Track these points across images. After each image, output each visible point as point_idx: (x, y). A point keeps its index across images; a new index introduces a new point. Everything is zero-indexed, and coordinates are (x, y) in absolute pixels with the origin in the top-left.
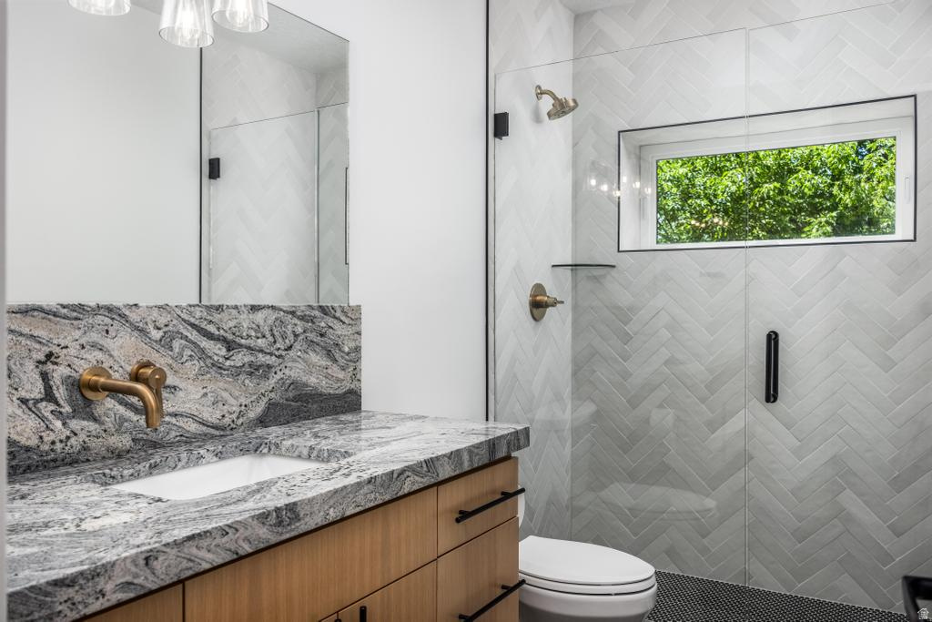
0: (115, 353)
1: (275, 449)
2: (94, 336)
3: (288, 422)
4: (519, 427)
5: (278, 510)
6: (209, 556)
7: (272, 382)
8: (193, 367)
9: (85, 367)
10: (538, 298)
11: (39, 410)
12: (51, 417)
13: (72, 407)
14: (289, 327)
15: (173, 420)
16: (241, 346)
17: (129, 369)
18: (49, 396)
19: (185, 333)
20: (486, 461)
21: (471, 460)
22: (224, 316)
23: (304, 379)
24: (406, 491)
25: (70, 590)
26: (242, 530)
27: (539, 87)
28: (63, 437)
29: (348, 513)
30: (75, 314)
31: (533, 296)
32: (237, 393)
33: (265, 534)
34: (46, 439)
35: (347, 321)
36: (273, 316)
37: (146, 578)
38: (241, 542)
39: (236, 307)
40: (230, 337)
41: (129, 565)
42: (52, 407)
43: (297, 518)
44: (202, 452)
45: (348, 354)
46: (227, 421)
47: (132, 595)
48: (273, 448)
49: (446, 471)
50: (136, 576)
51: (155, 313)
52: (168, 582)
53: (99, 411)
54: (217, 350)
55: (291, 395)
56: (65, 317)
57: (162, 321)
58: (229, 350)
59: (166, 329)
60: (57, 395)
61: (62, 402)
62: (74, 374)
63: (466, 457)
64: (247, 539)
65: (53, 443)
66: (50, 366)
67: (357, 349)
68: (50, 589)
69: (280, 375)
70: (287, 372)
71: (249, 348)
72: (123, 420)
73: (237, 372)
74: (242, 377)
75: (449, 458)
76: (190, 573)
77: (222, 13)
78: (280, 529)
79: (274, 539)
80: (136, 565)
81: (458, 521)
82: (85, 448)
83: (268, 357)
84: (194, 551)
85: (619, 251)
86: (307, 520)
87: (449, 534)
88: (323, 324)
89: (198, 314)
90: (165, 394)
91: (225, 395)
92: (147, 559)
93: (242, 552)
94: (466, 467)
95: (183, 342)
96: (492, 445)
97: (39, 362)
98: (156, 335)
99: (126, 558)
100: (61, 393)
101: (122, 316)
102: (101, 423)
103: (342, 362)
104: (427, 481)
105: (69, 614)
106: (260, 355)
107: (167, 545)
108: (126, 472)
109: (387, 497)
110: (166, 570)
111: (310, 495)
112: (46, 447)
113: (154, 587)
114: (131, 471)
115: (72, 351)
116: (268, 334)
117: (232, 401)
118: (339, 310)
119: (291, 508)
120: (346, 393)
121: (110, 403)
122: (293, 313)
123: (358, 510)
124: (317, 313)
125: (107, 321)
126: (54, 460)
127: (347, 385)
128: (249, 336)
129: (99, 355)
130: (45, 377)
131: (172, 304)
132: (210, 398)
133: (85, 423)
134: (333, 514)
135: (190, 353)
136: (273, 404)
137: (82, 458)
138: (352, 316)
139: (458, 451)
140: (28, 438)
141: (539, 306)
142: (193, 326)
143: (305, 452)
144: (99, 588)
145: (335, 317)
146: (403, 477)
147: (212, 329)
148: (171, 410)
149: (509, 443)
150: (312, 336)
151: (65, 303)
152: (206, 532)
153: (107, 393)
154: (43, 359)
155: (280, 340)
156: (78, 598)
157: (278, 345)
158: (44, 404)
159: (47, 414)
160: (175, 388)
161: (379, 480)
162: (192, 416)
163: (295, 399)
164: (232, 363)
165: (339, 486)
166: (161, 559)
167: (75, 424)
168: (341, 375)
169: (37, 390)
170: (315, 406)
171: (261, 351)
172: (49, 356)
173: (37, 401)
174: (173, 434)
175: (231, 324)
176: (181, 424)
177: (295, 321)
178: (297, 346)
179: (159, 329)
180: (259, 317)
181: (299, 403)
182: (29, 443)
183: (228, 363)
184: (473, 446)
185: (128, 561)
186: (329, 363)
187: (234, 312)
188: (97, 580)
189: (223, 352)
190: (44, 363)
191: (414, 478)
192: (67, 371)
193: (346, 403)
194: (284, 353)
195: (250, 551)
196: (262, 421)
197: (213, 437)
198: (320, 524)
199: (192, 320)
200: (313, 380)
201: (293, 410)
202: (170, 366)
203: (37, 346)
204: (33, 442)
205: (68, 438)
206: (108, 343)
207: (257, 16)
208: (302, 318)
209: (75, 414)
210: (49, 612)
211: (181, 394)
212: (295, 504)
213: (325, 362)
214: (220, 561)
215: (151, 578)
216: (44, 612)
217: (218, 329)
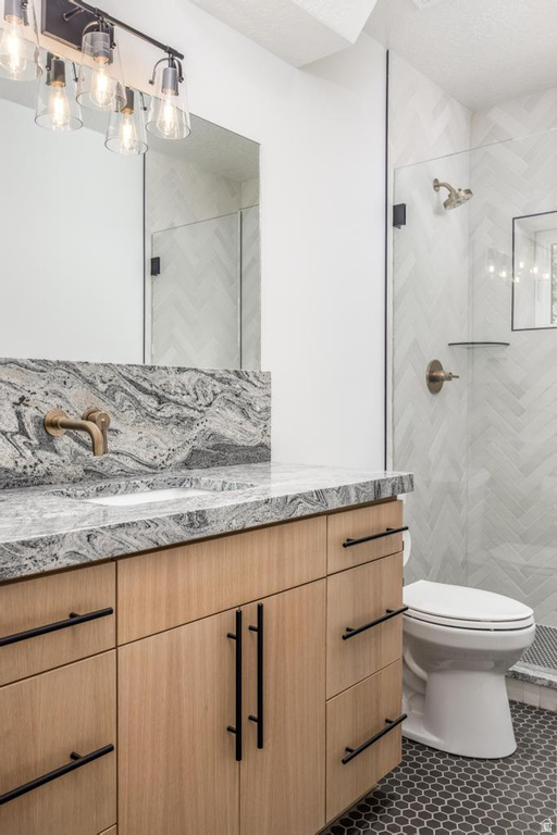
0: (71, 400)
1: (194, 484)
2: (56, 386)
3: (208, 467)
4: (404, 474)
5: (190, 514)
6: (136, 542)
7: (195, 432)
8: (131, 415)
9: (49, 409)
10: (434, 374)
11: (15, 440)
12: (23, 447)
13: (39, 440)
14: (210, 387)
15: (116, 457)
16: (169, 400)
17: (82, 413)
18: (22, 431)
19: (125, 387)
20: (372, 499)
21: (357, 496)
22: (156, 375)
23: (222, 432)
24: (299, 515)
25: (33, 550)
26: (161, 526)
27: (436, 180)
28: (32, 464)
29: (248, 526)
30: (41, 368)
31: (431, 371)
32: (166, 439)
33: (181, 533)
34: (19, 464)
35: (259, 384)
36: (196, 377)
37: (88, 551)
38: (160, 535)
39: (166, 368)
40: (161, 393)
41: (76, 539)
42: (24, 439)
43: (205, 523)
44: (137, 482)
45: (259, 413)
46: (158, 461)
47: (78, 562)
48: (194, 483)
49: (335, 503)
50: (81, 548)
51: (101, 370)
52: (105, 557)
53: (59, 445)
54: (150, 403)
55: (211, 444)
56: (33, 370)
57: (107, 376)
58: (160, 403)
59: (110, 383)
60: (28, 430)
61: (31, 436)
62: (40, 415)
63: (353, 493)
64: (165, 533)
65: (25, 467)
66: (22, 408)
67: (268, 409)
68: (19, 547)
69: (201, 427)
70: (207, 424)
71: (176, 403)
72: (77, 454)
73: (166, 422)
74: (171, 426)
75: (338, 492)
76: (120, 553)
77: (154, 122)
78: (192, 530)
79: (187, 537)
80: (81, 540)
81: (345, 546)
82: (49, 474)
83: (192, 411)
84: (124, 536)
85: (513, 330)
86: (214, 525)
87: (338, 559)
88: (238, 386)
89: (135, 373)
90: (109, 436)
91: (157, 440)
92: (89, 536)
93: (161, 544)
94: (353, 501)
95: (123, 394)
96: (378, 486)
97: (15, 404)
98: (103, 387)
99: (73, 533)
100: (31, 429)
101: (76, 371)
102: (60, 455)
103: (254, 419)
104: (317, 509)
105: (32, 568)
106: (185, 409)
107: (103, 528)
108: (78, 493)
109: (282, 518)
110: (103, 547)
111: (216, 506)
112: (20, 470)
113: (94, 559)
114: (83, 492)
115: (39, 396)
116: (192, 392)
117: (161, 445)
118: (251, 375)
119: (201, 514)
120: (257, 446)
121: (67, 440)
122: (212, 375)
123: (256, 524)
124: (233, 377)
125: (65, 374)
126: (26, 481)
127: (258, 440)
128: (176, 393)
129: (59, 401)
130: (19, 415)
131: (115, 362)
132: (145, 442)
133: (49, 454)
134: (236, 525)
135: (128, 403)
136: (196, 451)
137: (46, 480)
138: (263, 381)
139: (346, 488)
140: (7, 462)
141: (435, 381)
142: (131, 382)
143: (219, 486)
144: (54, 552)
145: (248, 381)
146: (295, 502)
147: (146, 385)
148: (114, 449)
149: (393, 487)
150: (229, 396)
151: (34, 358)
152: (133, 523)
153: (65, 430)
154: (18, 401)
155: (201, 397)
156: (39, 557)
157: (200, 402)
158: (18, 436)
159: (21, 444)
160: (117, 431)
161: (274, 502)
162: (130, 455)
163: (215, 448)
164: (163, 414)
165: (241, 502)
166: (99, 538)
167: (42, 454)
168: (253, 430)
169: (13, 426)
170: (231, 455)
171: (186, 406)
172: (22, 399)
173: (13, 434)
174: (115, 468)
175: (162, 382)
176: (122, 461)
177: (215, 382)
178: (216, 403)
179: (104, 383)
180: (184, 377)
181: (217, 452)
182: (7, 466)
183: (159, 414)
184: (360, 484)
185: (75, 535)
186: (243, 420)
187: (164, 372)
188: (52, 546)
189: (155, 404)
190: (18, 404)
191: (305, 504)
192: (35, 412)
193: (258, 454)
194: (205, 409)
195: (168, 543)
196: (187, 464)
197: (147, 473)
198: (224, 531)
199: (131, 377)
200: (229, 433)
201: (212, 457)
202: (113, 413)
203: (13, 391)
204: (10, 465)
205: (36, 464)
206: (65, 391)
207: (181, 125)
208: (220, 380)
209: (41, 446)
210: (18, 564)
211: (121, 437)
212: (204, 511)
213: (239, 418)
214: (143, 547)
215: (92, 551)
216: (15, 564)
217: (151, 385)
